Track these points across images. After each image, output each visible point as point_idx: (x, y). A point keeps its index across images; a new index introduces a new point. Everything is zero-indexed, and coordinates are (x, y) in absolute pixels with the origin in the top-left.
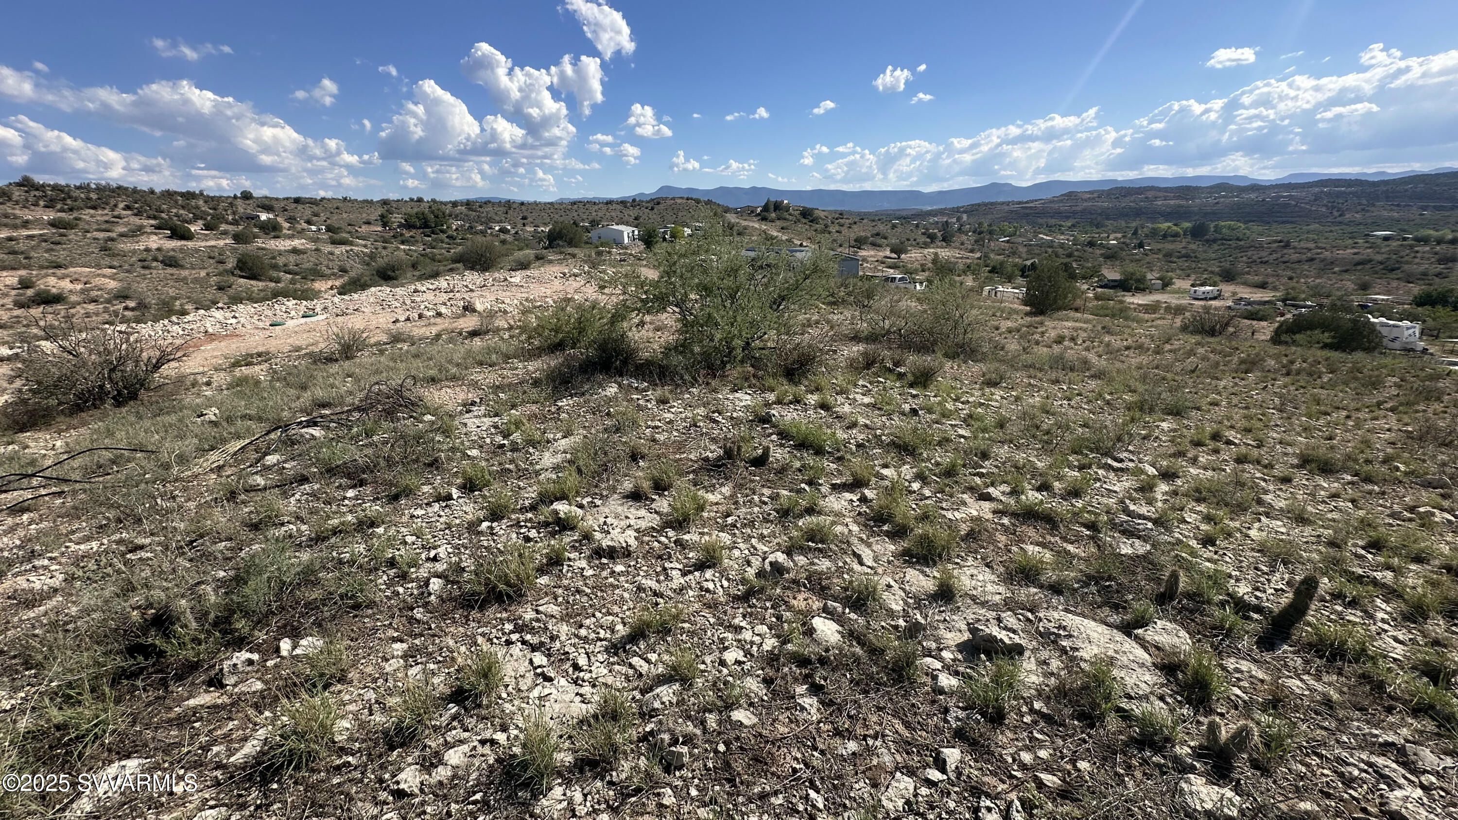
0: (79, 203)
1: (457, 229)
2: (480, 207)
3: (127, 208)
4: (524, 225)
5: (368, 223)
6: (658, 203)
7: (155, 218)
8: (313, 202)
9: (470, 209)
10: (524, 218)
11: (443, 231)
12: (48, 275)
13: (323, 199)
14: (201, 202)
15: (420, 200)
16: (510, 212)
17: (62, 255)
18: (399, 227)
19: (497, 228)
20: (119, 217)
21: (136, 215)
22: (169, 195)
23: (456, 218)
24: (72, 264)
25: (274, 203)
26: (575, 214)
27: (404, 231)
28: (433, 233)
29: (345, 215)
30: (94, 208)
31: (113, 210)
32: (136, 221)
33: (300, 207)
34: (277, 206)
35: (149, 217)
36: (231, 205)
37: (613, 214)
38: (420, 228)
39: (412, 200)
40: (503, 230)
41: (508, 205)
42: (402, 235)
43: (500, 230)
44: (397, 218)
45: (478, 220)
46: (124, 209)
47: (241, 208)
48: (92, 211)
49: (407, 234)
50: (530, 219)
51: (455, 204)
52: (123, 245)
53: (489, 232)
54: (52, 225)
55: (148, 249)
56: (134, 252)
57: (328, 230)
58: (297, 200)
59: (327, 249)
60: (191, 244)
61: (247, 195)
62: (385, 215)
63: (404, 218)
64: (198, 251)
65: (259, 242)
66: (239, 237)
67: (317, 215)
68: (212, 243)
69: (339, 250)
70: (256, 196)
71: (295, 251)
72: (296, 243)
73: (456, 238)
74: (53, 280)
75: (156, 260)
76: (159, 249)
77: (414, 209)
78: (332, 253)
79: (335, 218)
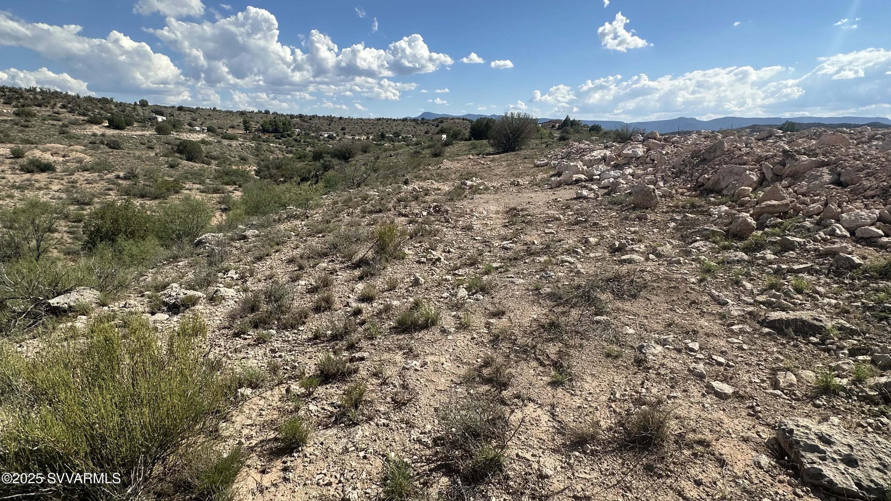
0: (29, 102)
1: (298, 135)
2: (310, 119)
3: (64, 107)
4: (344, 134)
5: (233, 127)
6: (442, 122)
7: (84, 115)
8: (191, 110)
9: (303, 121)
10: (343, 129)
11: (289, 135)
12: (32, 149)
13: (198, 109)
14: (113, 107)
15: (267, 112)
16: (332, 124)
18: (256, 131)
19: (326, 135)
20: (59, 113)
21: (70, 112)
22: (90, 100)
23: (295, 126)
25: (163, 109)
26: (381, 128)
27: (261, 134)
28: (282, 136)
29: (215, 121)
30: (39, 105)
31: (53, 108)
33: (182, 113)
34: (166, 112)
35: (79, 114)
36: (134, 109)
37: (409, 128)
38: (272, 132)
39: (260, 112)
40: (331, 137)
41: (331, 119)
42: (260, 137)
43: (328, 137)
45: (310, 129)
46: (61, 108)
47: (143, 111)
48: (38, 108)
49: (265, 137)
50: (347, 130)
51: (292, 116)
52: (75, 131)
53: (321, 138)
54: (17, 114)
55: (94, 135)
56: (85, 136)
57: (208, 130)
58: (180, 109)
59: (226, 142)
60: (124, 133)
61: (144, 104)
62: (245, 122)
63: (258, 125)
64: (132, 138)
65: (174, 134)
66: (161, 130)
67: (195, 120)
68: (140, 133)
69: (234, 143)
70: (150, 104)
71: (203, 142)
72: (201, 136)
73: (300, 141)
74: (38, 153)
75: (102, 143)
76: (103, 135)
77: (264, 119)
78: (231, 146)
79: (208, 123)
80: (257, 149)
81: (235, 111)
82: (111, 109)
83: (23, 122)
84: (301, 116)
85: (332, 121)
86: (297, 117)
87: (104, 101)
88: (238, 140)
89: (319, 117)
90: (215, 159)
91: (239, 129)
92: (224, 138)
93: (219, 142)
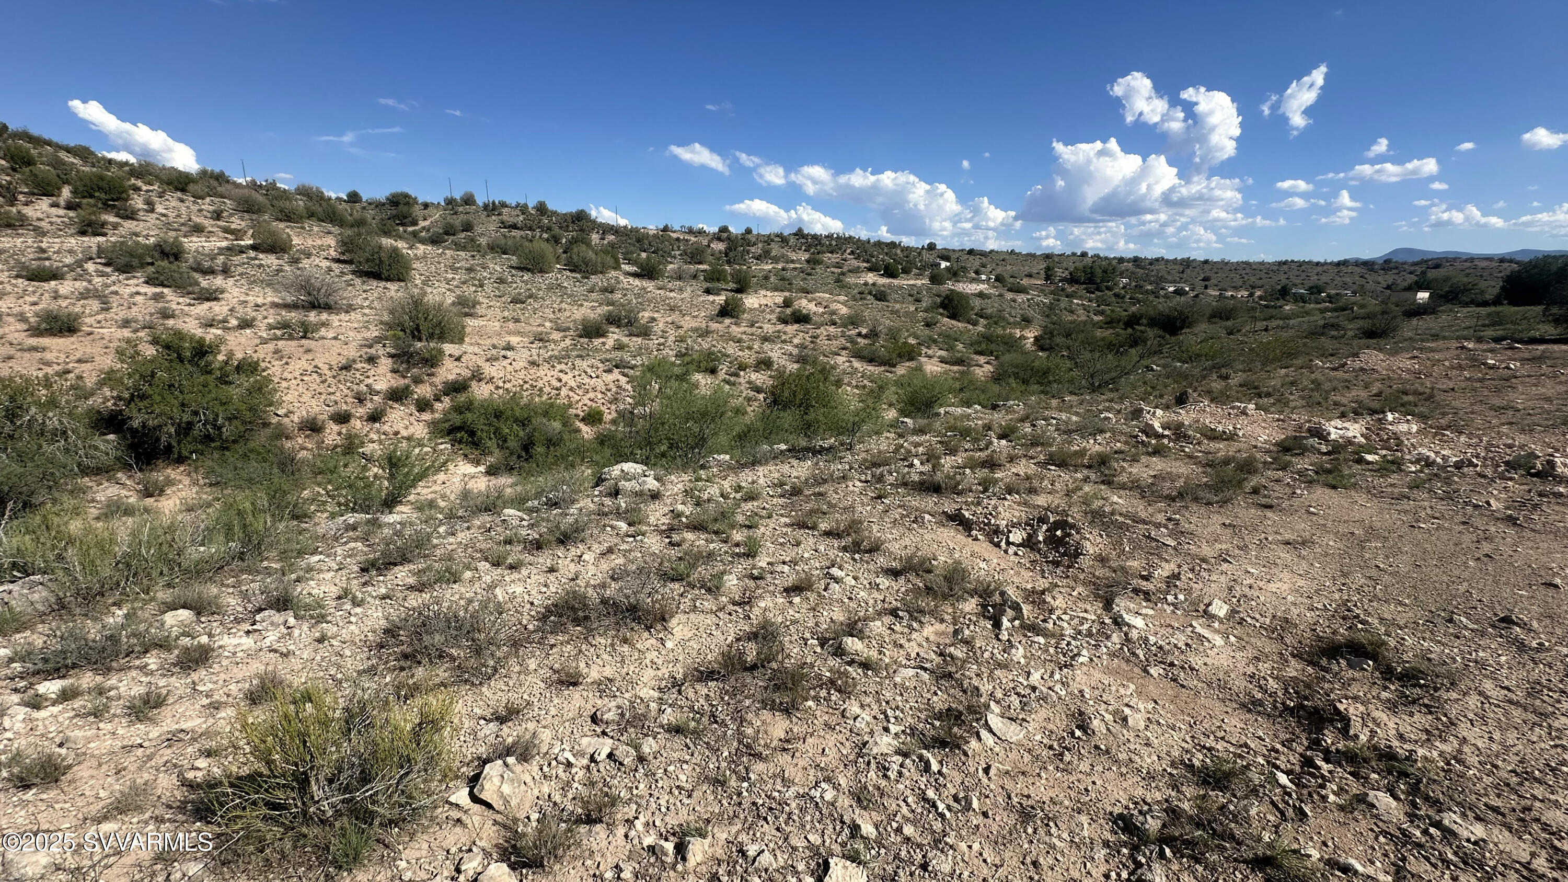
0: (823, 249)
1: (1124, 288)
2: (1151, 264)
3: (852, 253)
4: (1206, 287)
5: (1030, 276)
7: (868, 262)
8: (983, 254)
9: (1138, 266)
10: (1206, 279)
11: (1108, 288)
12: (801, 298)
13: (992, 251)
14: (899, 251)
15: (1084, 254)
16: (1188, 271)
17: (810, 283)
18: (1060, 281)
19: (1171, 289)
20: (845, 260)
21: (855, 258)
22: (879, 244)
23: (1121, 275)
24: (815, 291)
25: (951, 253)
26: (1283, 277)
27: (1066, 286)
28: (1098, 289)
29: (1009, 267)
30: (832, 252)
31: (844, 254)
32: (855, 263)
33: (972, 258)
34: (954, 256)
35: (864, 261)
36: (920, 254)
38: (1084, 283)
39: (1074, 254)
40: (1179, 292)
41: (1187, 264)
42: (1063, 290)
43: (1175, 292)
44: (1059, 272)
45: (1146, 279)
46: (849, 254)
47: (928, 257)
49: (1070, 289)
50: (1213, 281)
51: (1121, 260)
52: (850, 279)
53: (1162, 293)
54: (808, 261)
55: (866, 284)
56: (856, 285)
57: (996, 280)
58: (971, 252)
59: (1010, 296)
60: (896, 282)
61: (932, 247)
62: (1048, 269)
63: (1067, 273)
64: (901, 288)
65: (950, 285)
66: (935, 279)
67: (984, 266)
68: (912, 282)
69: (1021, 298)
70: (938, 247)
71: (981, 295)
72: (982, 287)
73: (1124, 297)
74: (804, 302)
75: (870, 293)
76: (874, 284)
77: (1077, 264)
78: (1014, 301)
79: (999, 270)
80: (1051, 307)
81: (1038, 253)
82: (896, 254)
83: (809, 270)
84: (1136, 260)
85: (1188, 266)
86: (1129, 261)
87: (893, 245)
88: (1028, 293)
89: (1167, 261)
90: (986, 318)
91: (1038, 278)
92: (1010, 290)
93: (1001, 295)
